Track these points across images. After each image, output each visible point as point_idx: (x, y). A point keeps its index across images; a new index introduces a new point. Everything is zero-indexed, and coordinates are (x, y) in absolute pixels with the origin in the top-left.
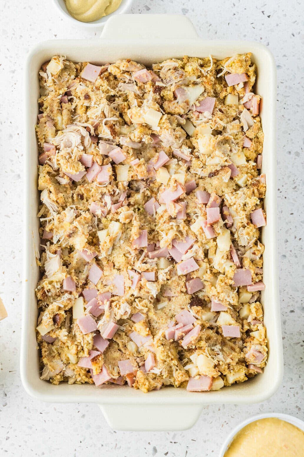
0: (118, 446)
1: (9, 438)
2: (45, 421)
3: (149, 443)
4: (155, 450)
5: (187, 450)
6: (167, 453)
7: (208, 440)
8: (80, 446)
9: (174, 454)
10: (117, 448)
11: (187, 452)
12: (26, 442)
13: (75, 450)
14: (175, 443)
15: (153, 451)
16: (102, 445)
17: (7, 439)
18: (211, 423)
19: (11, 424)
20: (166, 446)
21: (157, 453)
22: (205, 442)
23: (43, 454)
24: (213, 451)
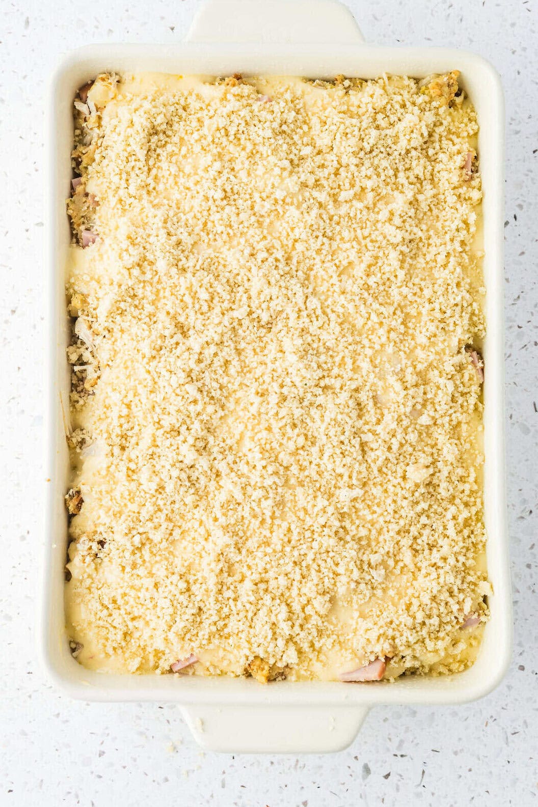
0: (301, 764)
1: (104, 753)
2: (168, 722)
3: (356, 758)
4: (367, 770)
5: (425, 768)
6: (389, 775)
7: (462, 750)
8: (232, 766)
9: (401, 776)
10: (299, 766)
11: (424, 772)
12: (135, 760)
13: (224, 773)
14: (402, 756)
15: (364, 771)
16: (272, 763)
17: (101, 754)
18: (466, 720)
19: (107, 728)
20: (386, 762)
21: (370, 776)
22: (456, 753)
23: (166, 780)
24: (470, 770)
